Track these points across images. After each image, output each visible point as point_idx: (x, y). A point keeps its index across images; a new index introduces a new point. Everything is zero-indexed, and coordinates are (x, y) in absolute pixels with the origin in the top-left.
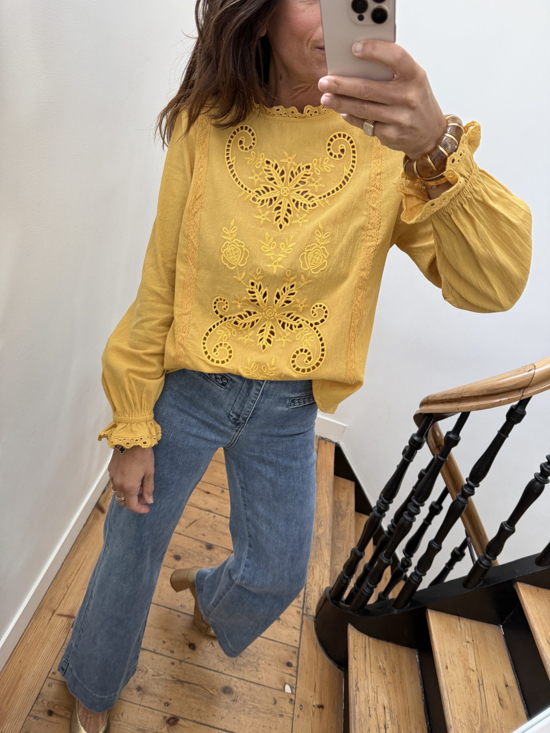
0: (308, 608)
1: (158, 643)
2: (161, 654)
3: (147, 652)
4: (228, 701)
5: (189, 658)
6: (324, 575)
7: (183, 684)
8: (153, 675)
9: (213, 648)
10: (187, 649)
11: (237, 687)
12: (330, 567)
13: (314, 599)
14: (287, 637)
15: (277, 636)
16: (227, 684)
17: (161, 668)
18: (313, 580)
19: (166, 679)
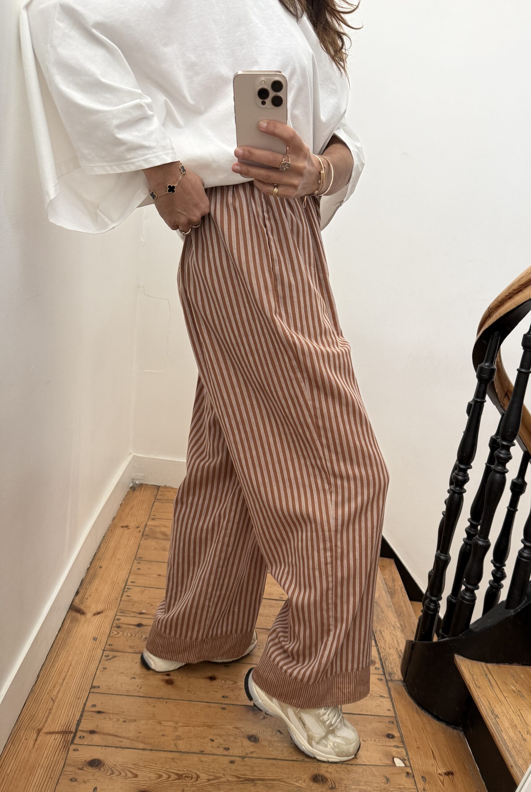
0: (390, 673)
1: (203, 743)
2: (213, 754)
3: (191, 754)
4: (323, 790)
5: (252, 752)
6: (396, 636)
7: (254, 783)
8: (209, 780)
9: (282, 736)
10: (247, 743)
11: (331, 773)
12: (401, 628)
13: (395, 663)
14: (376, 708)
15: (362, 709)
16: (316, 772)
17: (217, 770)
18: (385, 644)
19: (228, 781)
